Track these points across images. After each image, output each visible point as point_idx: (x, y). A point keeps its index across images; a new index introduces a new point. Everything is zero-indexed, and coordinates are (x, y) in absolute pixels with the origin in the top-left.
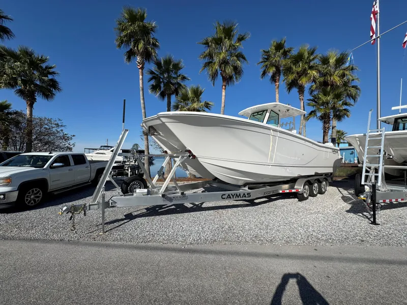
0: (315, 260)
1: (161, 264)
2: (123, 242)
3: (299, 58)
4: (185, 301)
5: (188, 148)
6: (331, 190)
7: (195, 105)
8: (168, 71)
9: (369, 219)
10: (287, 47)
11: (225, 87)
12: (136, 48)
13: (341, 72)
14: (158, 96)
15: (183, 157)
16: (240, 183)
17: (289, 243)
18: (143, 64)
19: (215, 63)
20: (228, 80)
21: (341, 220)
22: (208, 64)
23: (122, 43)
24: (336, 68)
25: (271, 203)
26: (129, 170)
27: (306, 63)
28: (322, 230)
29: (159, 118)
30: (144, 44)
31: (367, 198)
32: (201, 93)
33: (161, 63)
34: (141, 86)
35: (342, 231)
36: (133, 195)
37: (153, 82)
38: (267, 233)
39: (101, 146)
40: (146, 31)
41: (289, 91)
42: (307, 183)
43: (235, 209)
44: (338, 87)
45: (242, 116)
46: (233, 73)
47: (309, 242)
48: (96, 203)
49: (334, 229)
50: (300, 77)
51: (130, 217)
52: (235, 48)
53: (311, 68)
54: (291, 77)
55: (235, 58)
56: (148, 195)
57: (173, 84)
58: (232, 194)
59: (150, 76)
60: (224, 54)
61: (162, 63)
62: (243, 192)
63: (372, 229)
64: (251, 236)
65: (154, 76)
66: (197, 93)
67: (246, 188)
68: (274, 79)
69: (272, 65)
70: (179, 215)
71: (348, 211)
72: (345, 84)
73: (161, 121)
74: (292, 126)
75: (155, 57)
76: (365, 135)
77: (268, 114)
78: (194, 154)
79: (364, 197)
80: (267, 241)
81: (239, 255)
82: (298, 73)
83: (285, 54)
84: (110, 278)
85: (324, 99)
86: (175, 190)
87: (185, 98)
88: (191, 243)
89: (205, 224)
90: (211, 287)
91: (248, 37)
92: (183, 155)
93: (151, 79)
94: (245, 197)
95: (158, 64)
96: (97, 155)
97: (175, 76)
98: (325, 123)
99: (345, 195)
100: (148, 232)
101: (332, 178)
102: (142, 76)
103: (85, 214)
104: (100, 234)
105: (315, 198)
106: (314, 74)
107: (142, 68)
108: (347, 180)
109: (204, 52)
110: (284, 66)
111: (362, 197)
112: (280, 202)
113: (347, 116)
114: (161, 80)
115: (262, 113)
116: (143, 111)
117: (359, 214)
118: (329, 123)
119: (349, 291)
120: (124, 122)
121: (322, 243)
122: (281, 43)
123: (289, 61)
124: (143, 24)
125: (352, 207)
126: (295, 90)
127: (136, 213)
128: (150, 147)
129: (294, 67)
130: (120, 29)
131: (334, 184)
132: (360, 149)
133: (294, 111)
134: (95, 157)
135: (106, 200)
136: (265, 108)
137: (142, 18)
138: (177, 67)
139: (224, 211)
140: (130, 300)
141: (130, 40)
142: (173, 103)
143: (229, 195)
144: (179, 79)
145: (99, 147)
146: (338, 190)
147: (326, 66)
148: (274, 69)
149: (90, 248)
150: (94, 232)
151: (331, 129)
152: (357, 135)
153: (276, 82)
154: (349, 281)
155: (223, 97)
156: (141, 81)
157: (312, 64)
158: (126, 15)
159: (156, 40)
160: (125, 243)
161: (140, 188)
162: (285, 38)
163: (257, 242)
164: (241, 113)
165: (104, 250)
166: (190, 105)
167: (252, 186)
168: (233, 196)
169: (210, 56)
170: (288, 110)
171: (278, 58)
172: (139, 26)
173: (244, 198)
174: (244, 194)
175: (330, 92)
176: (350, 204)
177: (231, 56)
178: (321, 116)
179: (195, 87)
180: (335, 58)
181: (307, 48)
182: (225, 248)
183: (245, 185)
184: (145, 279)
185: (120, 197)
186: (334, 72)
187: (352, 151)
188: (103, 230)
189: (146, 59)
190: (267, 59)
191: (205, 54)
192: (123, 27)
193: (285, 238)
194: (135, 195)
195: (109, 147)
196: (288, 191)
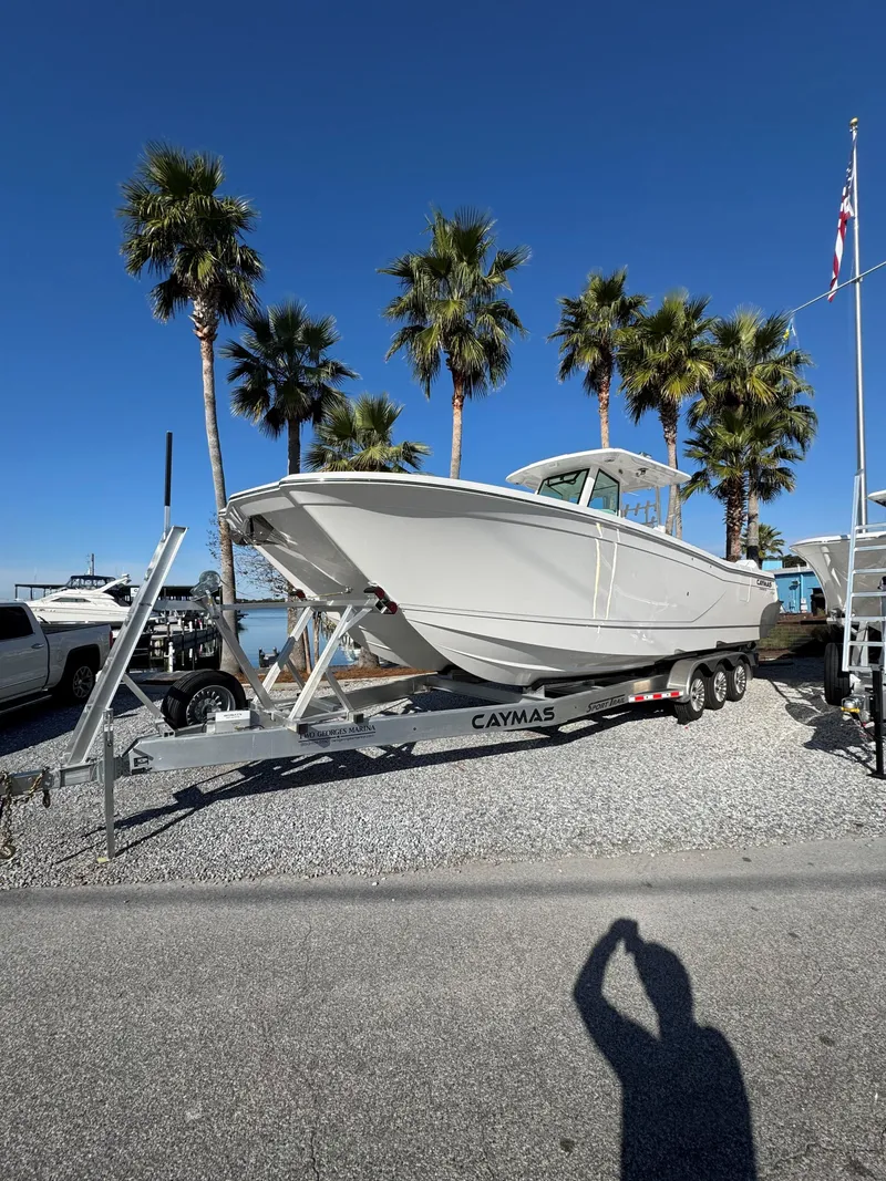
0: (751, 890)
1: (314, 943)
2: (180, 883)
3: (662, 326)
4: (408, 1054)
5: (375, 582)
6: (757, 687)
7: (375, 453)
8: (289, 348)
9: (864, 763)
10: (629, 293)
11: (462, 401)
12: (189, 275)
13: (770, 368)
14: (262, 424)
15: (357, 609)
16: (520, 681)
17: (672, 845)
18: (213, 326)
19: (431, 329)
20: (467, 380)
21: (796, 771)
22: (413, 333)
23: (145, 259)
24: (757, 358)
25: (606, 732)
26: (171, 651)
27: (681, 339)
28: (754, 801)
29: (285, 491)
30: (216, 265)
31: (861, 708)
32: (392, 418)
33: (268, 324)
34: (207, 391)
35: (804, 801)
36: (203, 730)
37: (243, 381)
38: (610, 820)
39: (74, 578)
40: (219, 226)
41: (638, 417)
42: (699, 671)
43: (510, 756)
44: (761, 408)
45: (517, 486)
46: (484, 360)
47: (726, 840)
48: (83, 762)
49: (784, 797)
50: (665, 377)
51: (192, 799)
52: (489, 291)
53: (694, 354)
54: (642, 379)
55: (489, 318)
56: (251, 727)
57: (306, 390)
58: (501, 714)
59: (235, 363)
60: (456, 307)
61: (272, 324)
62: (530, 706)
63: (875, 790)
64: (569, 835)
65: (248, 365)
66: (380, 420)
67: (540, 694)
68: (594, 381)
69: (590, 343)
70: (348, 782)
71: (809, 745)
72: (780, 402)
73: (292, 500)
74: (651, 513)
75: (250, 304)
76: (845, 539)
77: (590, 482)
78: (393, 598)
79: (856, 706)
80: (613, 845)
81: (542, 894)
82: (660, 368)
83: (625, 312)
84: (155, 1007)
85: (727, 439)
86: (335, 709)
87: (344, 430)
88: (396, 868)
89: (428, 806)
90: (479, 1001)
91: (526, 259)
92: (358, 603)
93: (238, 372)
94: (539, 719)
95: (260, 328)
96: (59, 604)
97: (313, 365)
98: (730, 505)
99: (792, 701)
100: (256, 842)
101: (756, 656)
102: (212, 360)
103: (46, 802)
104: (100, 860)
105: (719, 711)
106: (701, 371)
107: (210, 337)
108: (793, 660)
109: (400, 299)
110: (623, 345)
111: (850, 705)
112: (630, 729)
113: (788, 488)
114: (270, 376)
115: (572, 477)
116: (215, 468)
117: (837, 752)
118: (742, 506)
119: (853, 971)
120: (168, 503)
121: (761, 838)
122: (612, 281)
123: (636, 334)
124: (212, 204)
125: (817, 733)
126: (652, 415)
127: (211, 787)
128: (238, 577)
129: (648, 350)
130: (135, 214)
131: (762, 671)
132: (832, 577)
133: (657, 474)
134: (54, 610)
135: (118, 752)
136: (581, 465)
137: (208, 184)
138: (317, 338)
139: (479, 764)
140: (231, 1073)
141: (171, 250)
142: (306, 448)
143: (493, 716)
144: (323, 375)
145: (65, 580)
146: (773, 688)
147: (731, 350)
148: (596, 354)
149: (69, 911)
150: (80, 857)
151: (746, 523)
152: (824, 539)
153: (601, 391)
154: (848, 941)
155: (456, 432)
156: (206, 379)
157: (695, 343)
158: (154, 170)
159: (253, 252)
160: (188, 884)
161: (223, 708)
162: (624, 269)
163: (587, 848)
164: (513, 476)
165: (119, 914)
166: (359, 453)
167: (556, 686)
168: (505, 719)
169: (417, 309)
170: (643, 471)
171: (605, 323)
172: (198, 207)
173: (535, 724)
174: (536, 712)
175: (742, 420)
176: (810, 724)
177: (476, 312)
178: (720, 488)
179: (372, 398)
180: (754, 330)
181: (683, 297)
182: (497, 877)
183: (535, 686)
184: (269, 996)
185: (163, 739)
186: (752, 369)
187: (793, 579)
188: (110, 847)
189: (221, 311)
190: (577, 326)
191: (402, 304)
192: (146, 206)
193: (660, 831)
194: (211, 729)
195: (98, 578)
196: (650, 697)
